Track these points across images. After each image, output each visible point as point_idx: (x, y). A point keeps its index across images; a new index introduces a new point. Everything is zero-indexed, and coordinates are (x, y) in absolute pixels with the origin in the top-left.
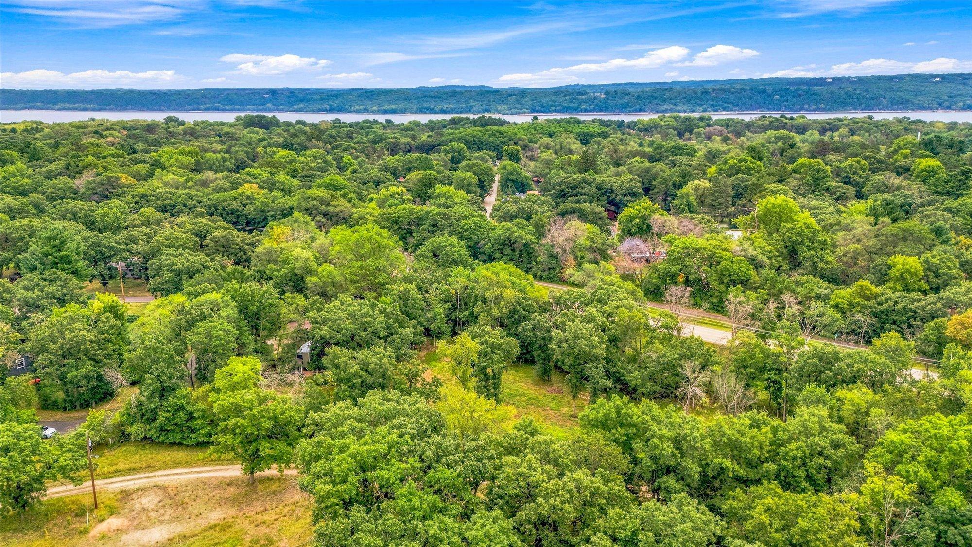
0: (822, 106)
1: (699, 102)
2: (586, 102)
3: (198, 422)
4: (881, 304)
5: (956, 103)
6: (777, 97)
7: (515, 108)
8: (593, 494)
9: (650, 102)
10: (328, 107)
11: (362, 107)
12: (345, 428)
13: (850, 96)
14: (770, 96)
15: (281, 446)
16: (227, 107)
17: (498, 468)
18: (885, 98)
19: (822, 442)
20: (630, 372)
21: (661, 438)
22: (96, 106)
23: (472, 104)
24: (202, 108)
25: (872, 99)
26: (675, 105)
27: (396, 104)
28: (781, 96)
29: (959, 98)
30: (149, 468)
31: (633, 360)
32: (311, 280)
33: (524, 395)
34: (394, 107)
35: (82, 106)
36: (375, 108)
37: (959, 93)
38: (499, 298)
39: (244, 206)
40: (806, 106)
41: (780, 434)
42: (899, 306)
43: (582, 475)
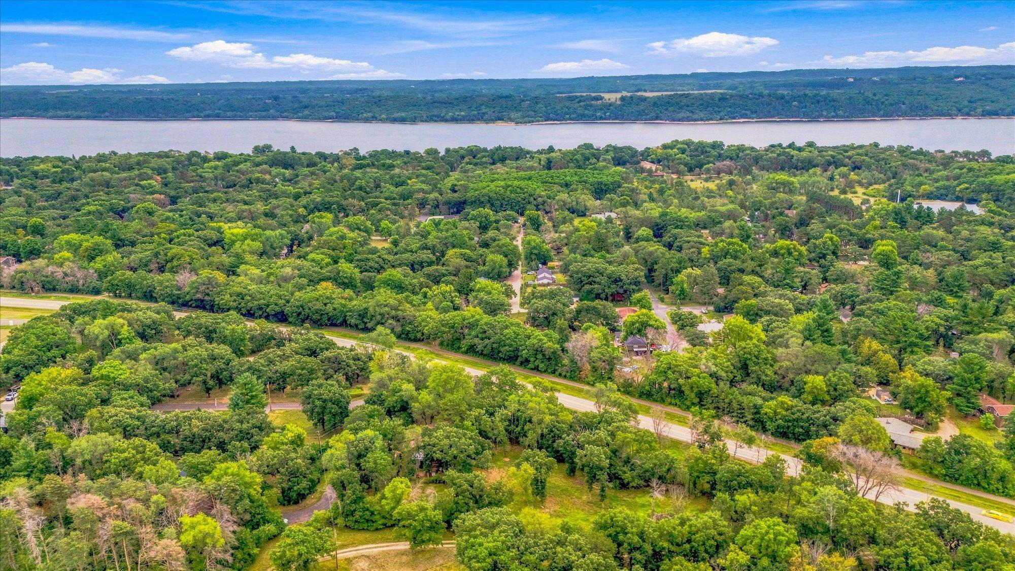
0: (840, 113)
1: (716, 109)
2: (601, 109)
3: (377, 517)
4: (793, 414)
5: (976, 108)
6: (795, 103)
7: (528, 116)
8: (598, 565)
9: (667, 109)
10: (334, 114)
11: (370, 115)
12: (478, 532)
13: (868, 103)
14: (787, 102)
15: (433, 534)
16: (229, 114)
17: (555, 553)
18: (904, 104)
19: (713, 532)
20: (625, 473)
21: (632, 533)
23: (484, 111)
24: (202, 115)
25: (891, 105)
26: (692, 112)
27: (405, 111)
28: (800, 102)
29: (979, 103)
30: (353, 544)
31: (627, 461)
32: (415, 406)
33: (559, 487)
34: (403, 114)
35: (75, 113)
36: (383, 116)
37: (980, 97)
38: (540, 422)
39: (325, 304)
40: (825, 113)
41: (693, 528)
42: (805, 417)
43: (594, 557)
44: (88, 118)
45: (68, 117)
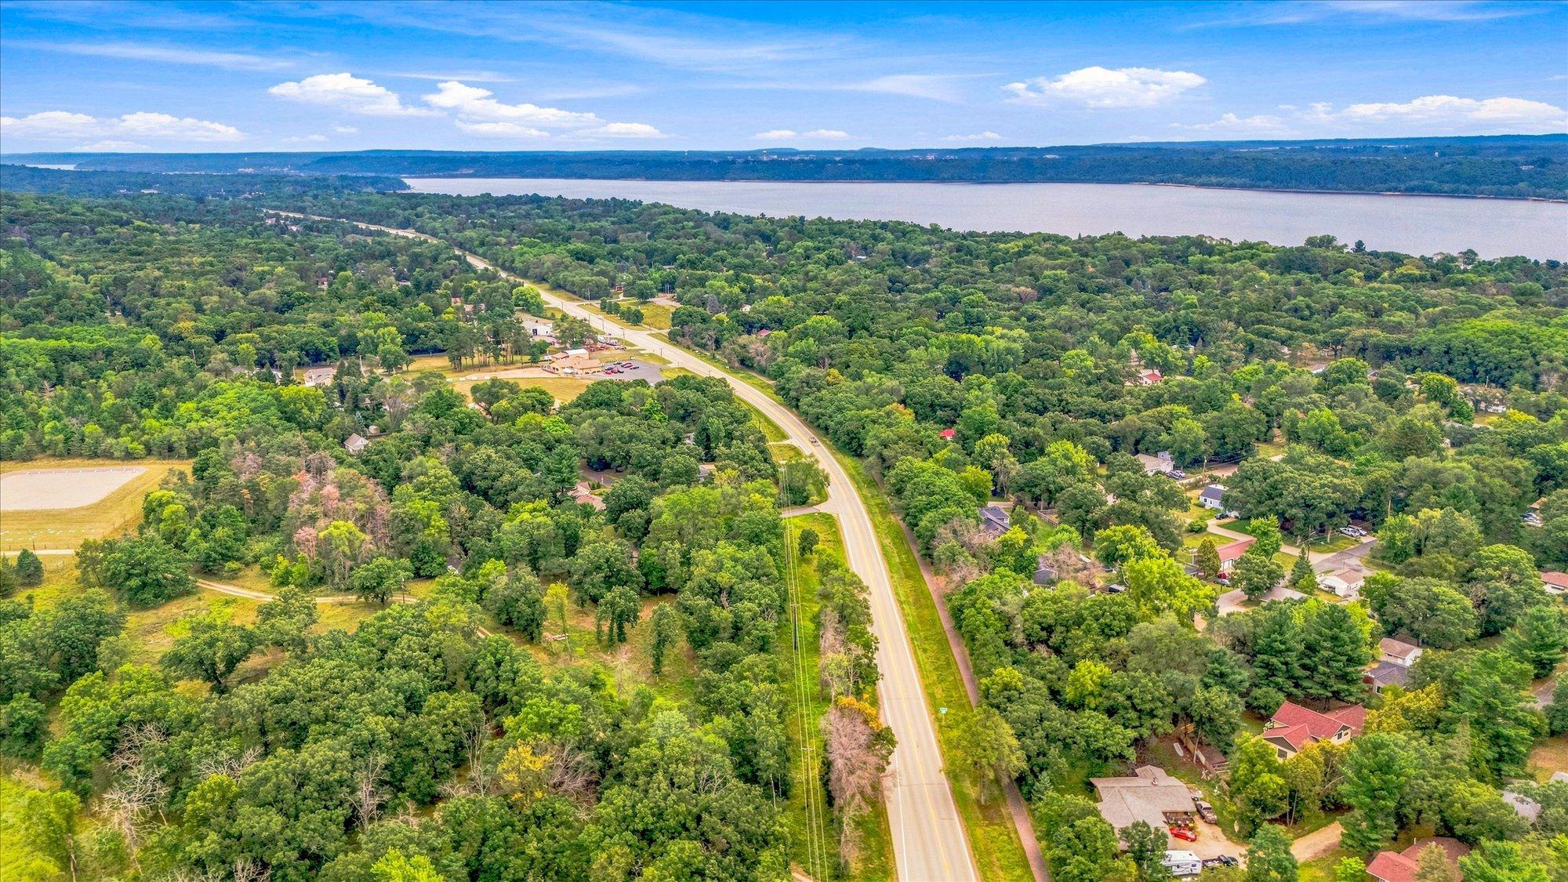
16: (1446, 187)
22: (1247, 181)
35: (1230, 181)
44: (1243, 187)
45: (1219, 185)
